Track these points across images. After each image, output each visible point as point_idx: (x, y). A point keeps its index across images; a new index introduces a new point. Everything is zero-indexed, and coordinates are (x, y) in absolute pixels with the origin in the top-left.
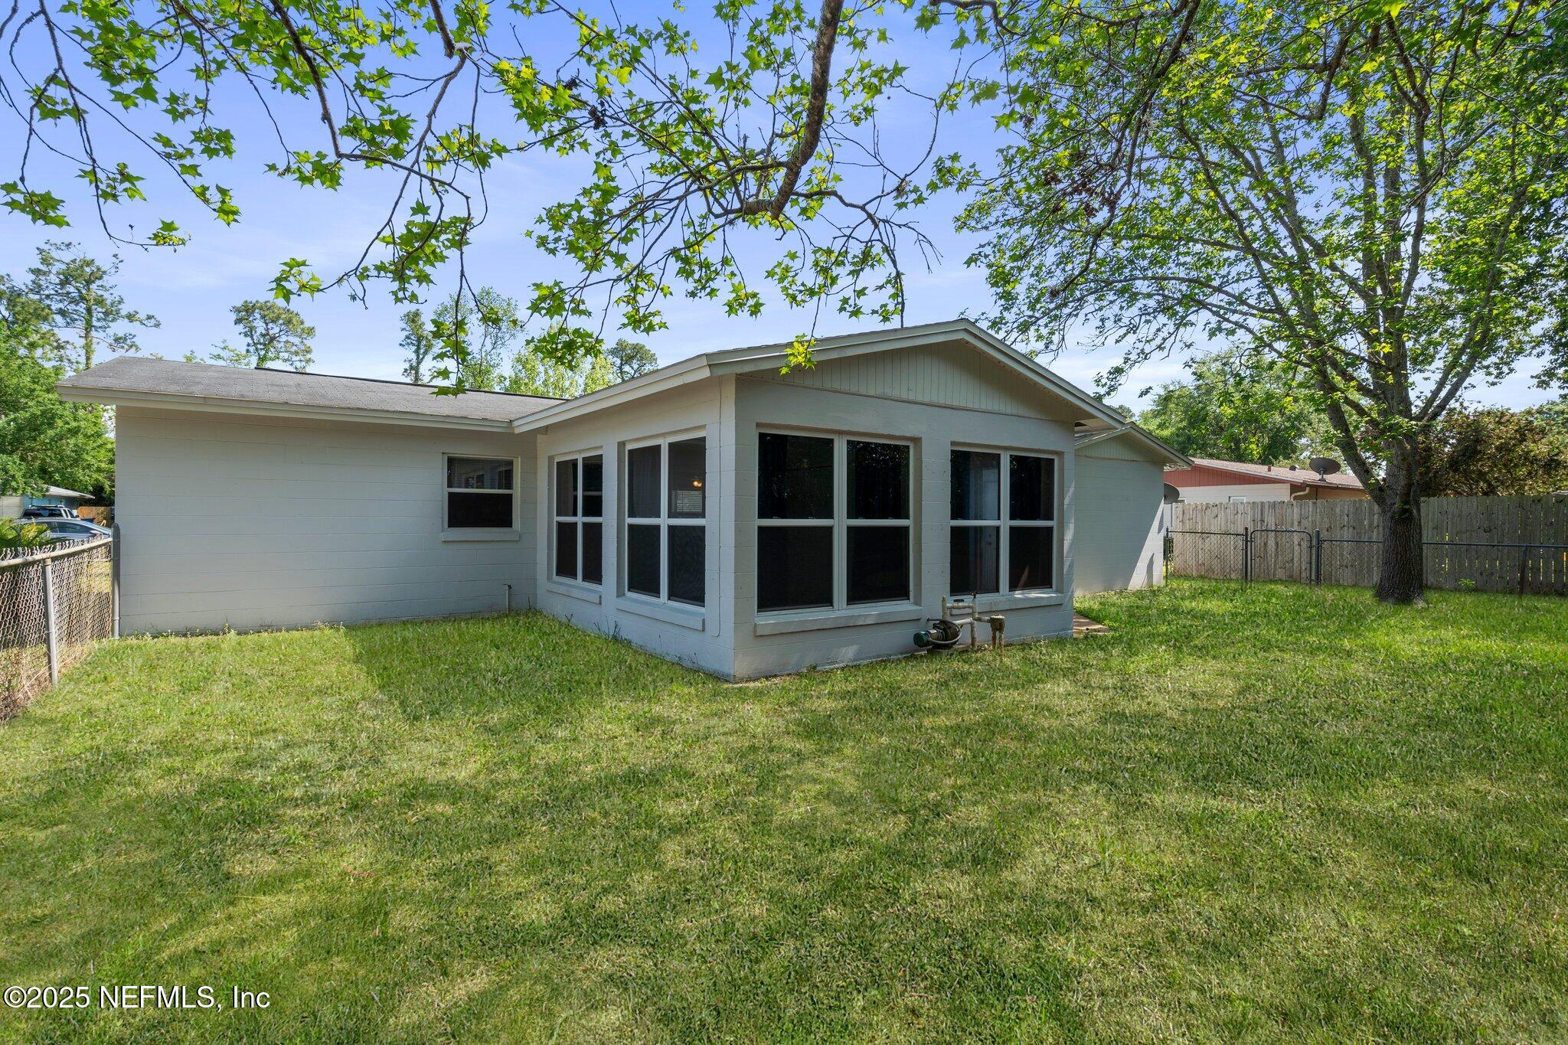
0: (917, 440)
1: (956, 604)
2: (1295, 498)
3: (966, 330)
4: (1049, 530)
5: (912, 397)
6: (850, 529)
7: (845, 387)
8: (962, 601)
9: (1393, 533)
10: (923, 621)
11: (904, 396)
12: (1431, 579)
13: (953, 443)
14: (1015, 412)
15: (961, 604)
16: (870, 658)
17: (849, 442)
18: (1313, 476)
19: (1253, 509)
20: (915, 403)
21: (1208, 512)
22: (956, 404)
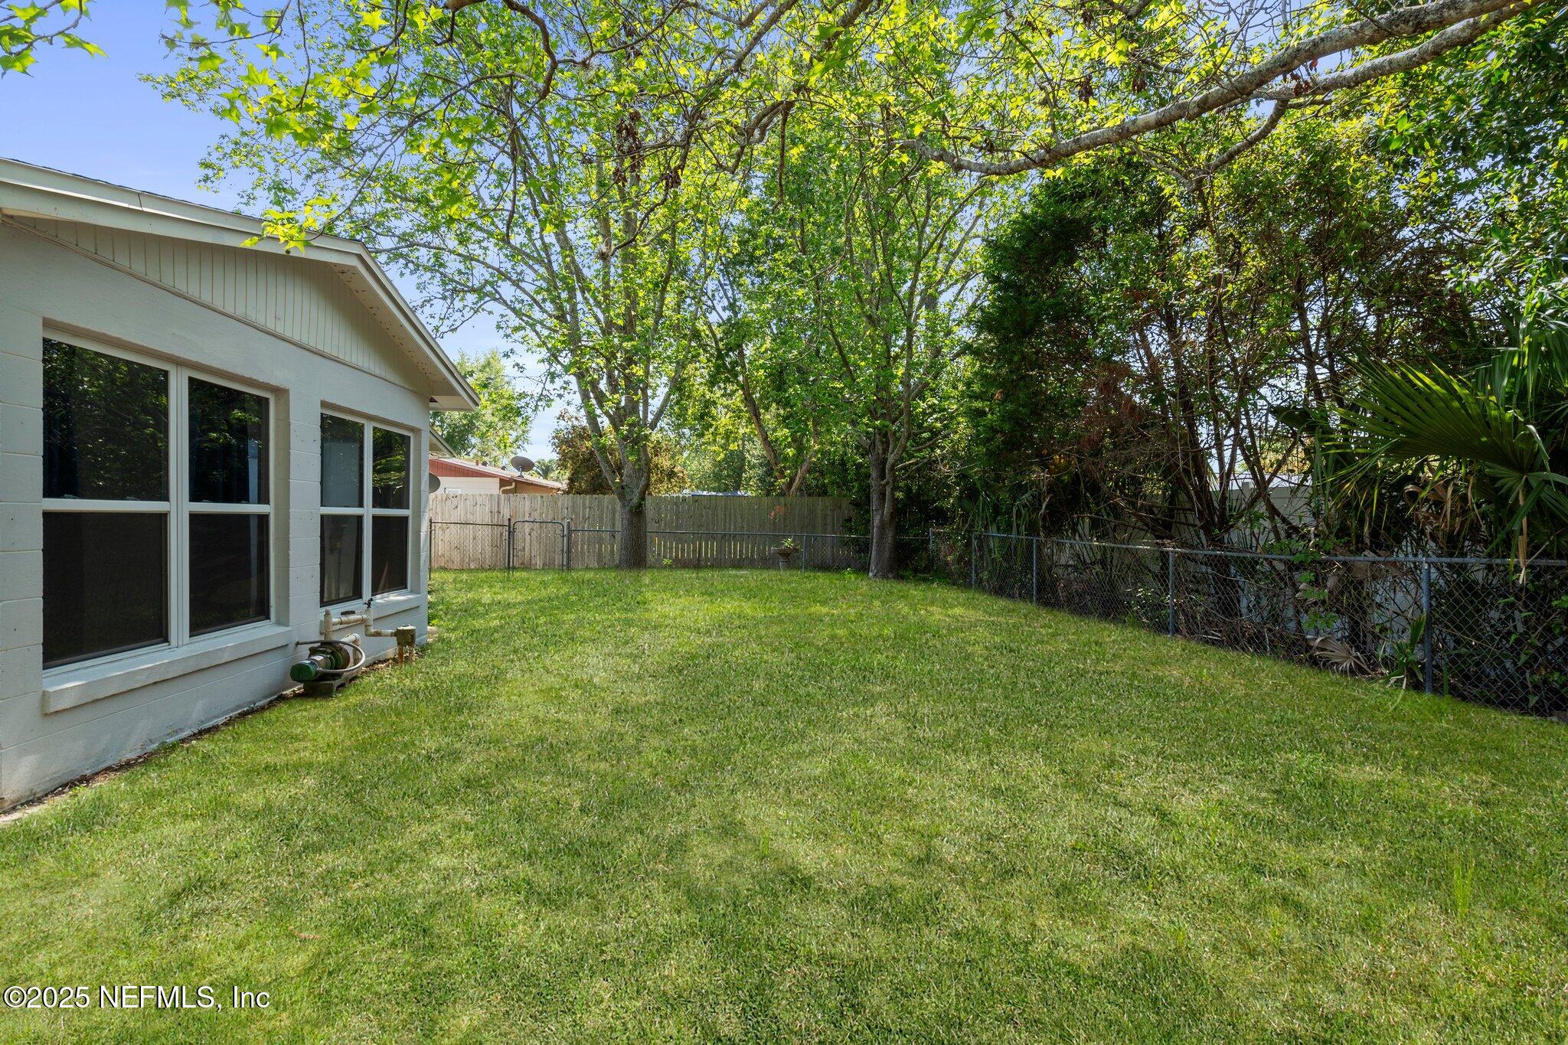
0: (281, 392)
1: (344, 618)
2: (504, 492)
3: (360, 257)
4: (404, 520)
5: (280, 330)
6: (194, 518)
7: (193, 291)
8: (353, 612)
9: (631, 523)
10: (292, 646)
11: (271, 325)
12: (650, 559)
13: (324, 404)
14: (383, 374)
15: (352, 617)
16: (227, 712)
17: (191, 380)
18: (512, 473)
19: (491, 500)
20: (284, 340)
21: (448, 502)
22: (327, 350)
